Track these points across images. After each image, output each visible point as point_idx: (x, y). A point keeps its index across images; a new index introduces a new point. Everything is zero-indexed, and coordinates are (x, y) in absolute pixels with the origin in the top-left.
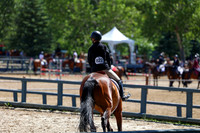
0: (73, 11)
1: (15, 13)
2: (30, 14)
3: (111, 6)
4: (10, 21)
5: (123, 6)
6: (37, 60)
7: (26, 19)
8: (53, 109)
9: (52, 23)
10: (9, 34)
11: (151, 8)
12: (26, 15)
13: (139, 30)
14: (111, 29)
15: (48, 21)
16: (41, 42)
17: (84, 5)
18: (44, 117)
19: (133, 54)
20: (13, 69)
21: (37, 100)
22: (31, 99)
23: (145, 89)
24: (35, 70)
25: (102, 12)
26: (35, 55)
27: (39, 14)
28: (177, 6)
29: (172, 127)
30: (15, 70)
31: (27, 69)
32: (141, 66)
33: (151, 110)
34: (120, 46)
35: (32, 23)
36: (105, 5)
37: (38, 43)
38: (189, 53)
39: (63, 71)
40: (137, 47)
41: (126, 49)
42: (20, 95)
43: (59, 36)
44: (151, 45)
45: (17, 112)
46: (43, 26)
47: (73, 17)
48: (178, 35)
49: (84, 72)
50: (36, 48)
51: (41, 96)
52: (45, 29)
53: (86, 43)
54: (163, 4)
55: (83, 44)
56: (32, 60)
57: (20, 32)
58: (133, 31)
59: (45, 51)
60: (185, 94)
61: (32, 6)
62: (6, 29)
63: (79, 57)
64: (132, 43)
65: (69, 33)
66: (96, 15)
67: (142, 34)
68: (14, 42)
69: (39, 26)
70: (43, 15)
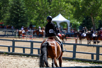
0: (39, 6)
1: (9, 6)
2: (17, 7)
3: (58, 3)
4: (7, 10)
5: (64, 3)
6: (20, 31)
7: (15, 9)
8: (28, 56)
9: (28, 12)
10: (6, 17)
11: (78, 4)
12: (14, 8)
13: (72, 15)
14: (58, 15)
15: (26, 11)
16: (22, 21)
17: (44, 2)
18: (24, 60)
19: (69, 28)
20: (8, 35)
21: (20, 51)
22: (17, 51)
23: (75, 46)
24: (19, 35)
25: (54, 6)
26: (19, 28)
27: (21, 7)
28: (92, 3)
29: (89, 65)
30: (9, 36)
31: (15, 35)
32: (73, 33)
33: (78, 56)
34: (63, 24)
35: (18, 12)
36: (55, 2)
37: (20, 22)
38: (98, 27)
39: (34, 36)
40: (71, 24)
41: (66, 25)
42: (11, 49)
43: (32, 18)
44: (78, 23)
45: (10, 57)
46: (23, 13)
47: (39, 8)
48: (92, 18)
49: (44, 37)
50: (20, 24)
51: (22, 49)
52: (24, 15)
53: (45, 22)
54: (85, 2)
55: (43, 22)
56: (17, 31)
57: (11, 16)
58: (69, 16)
59: (24, 26)
60: (95, 48)
61: (18, 3)
62: (5, 15)
63: (41, 29)
64: (68, 22)
65: (37, 16)
66: (51, 7)
67: (74, 17)
68: (8, 22)
69: (21, 13)
70: (23, 7)
